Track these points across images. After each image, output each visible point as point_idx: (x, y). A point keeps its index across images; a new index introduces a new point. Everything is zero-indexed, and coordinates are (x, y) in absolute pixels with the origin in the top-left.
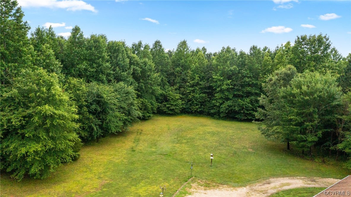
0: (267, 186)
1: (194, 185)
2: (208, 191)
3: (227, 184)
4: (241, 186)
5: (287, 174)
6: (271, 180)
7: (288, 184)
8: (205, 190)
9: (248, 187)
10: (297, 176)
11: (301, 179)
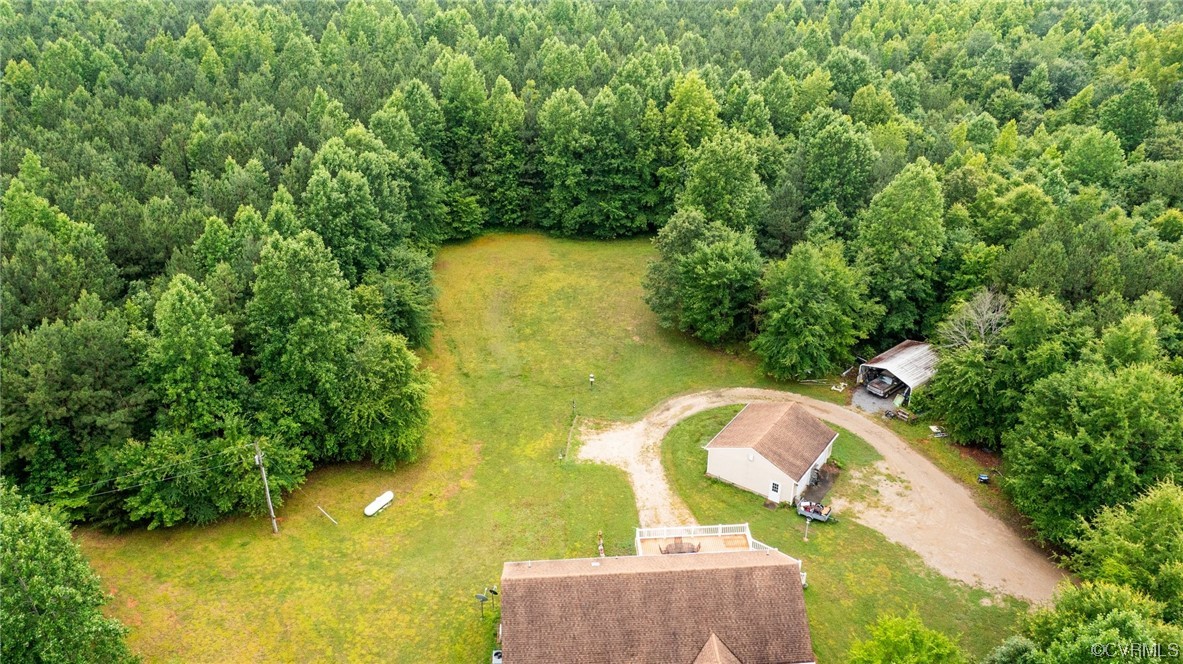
0: (666, 413)
1: (582, 429)
2: (602, 436)
3: (620, 420)
4: (637, 420)
5: (690, 387)
6: (671, 402)
7: (689, 407)
8: (598, 434)
9: (644, 420)
10: (701, 389)
11: (705, 394)
